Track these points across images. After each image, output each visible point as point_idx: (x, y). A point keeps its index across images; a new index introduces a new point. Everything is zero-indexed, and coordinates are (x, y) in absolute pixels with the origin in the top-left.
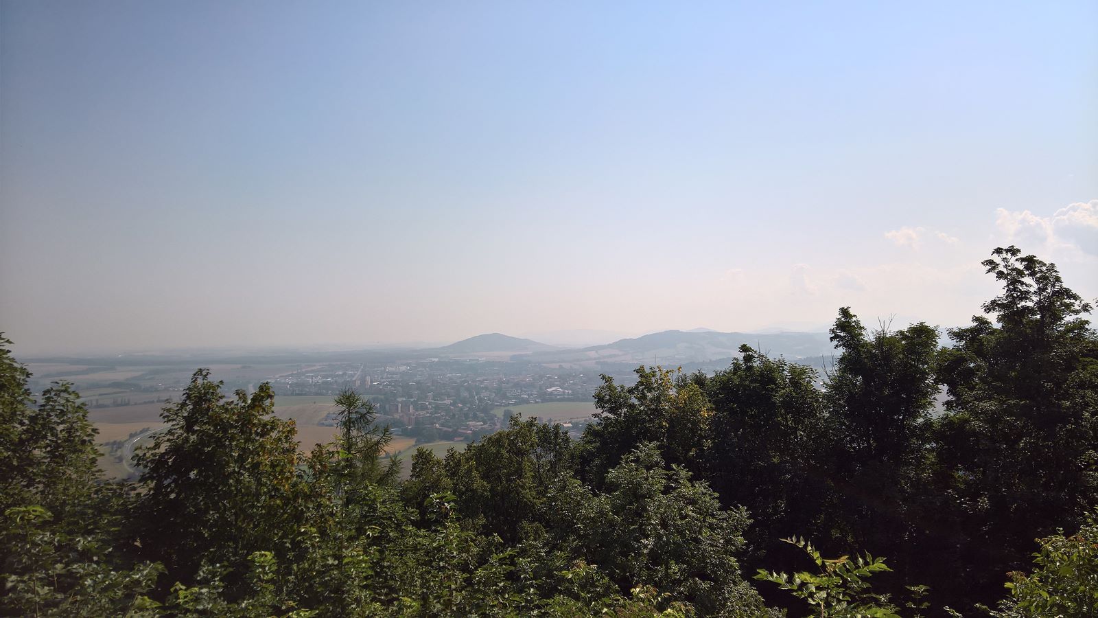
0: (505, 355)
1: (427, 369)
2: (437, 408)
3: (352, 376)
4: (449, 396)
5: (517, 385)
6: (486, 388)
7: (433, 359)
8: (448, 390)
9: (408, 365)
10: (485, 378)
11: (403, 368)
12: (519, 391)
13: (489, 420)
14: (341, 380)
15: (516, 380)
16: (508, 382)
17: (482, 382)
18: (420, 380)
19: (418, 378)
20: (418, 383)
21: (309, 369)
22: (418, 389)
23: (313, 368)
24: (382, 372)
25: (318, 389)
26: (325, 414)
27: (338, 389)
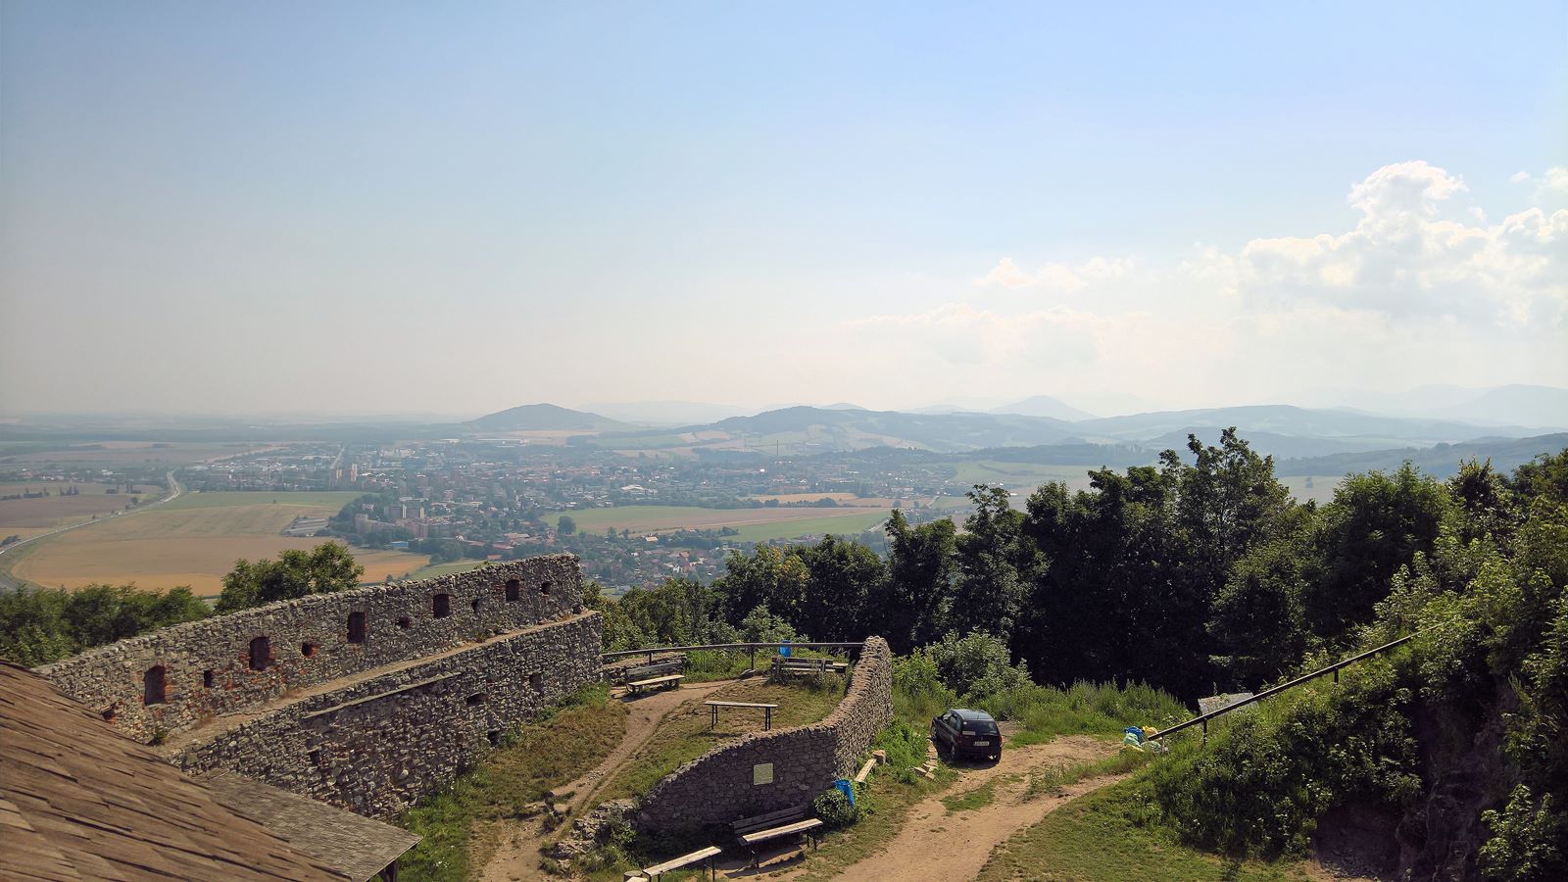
0: (559, 436)
1: (442, 454)
2: (459, 512)
3: (329, 463)
4: (477, 495)
5: (577, 481)
6: (532, 484)
7: (451, 440)
8: (476, 486)
9: (413, 447)
10: (530, 469)
11: (405, 453)
12: (581, 489)
13: (538, 531)
14: (312, 469)
15: (576, 473)
16: (564, 476)
17: (525, 475)
18: (432, 471)
19: (429, 468)
20: (429, 474)
21: (261, 451)
22: (430, 484)
23: (268, 450)
24: (375, 458)
25: (280, 481)
26: (291, 518)
27: (308, 483)
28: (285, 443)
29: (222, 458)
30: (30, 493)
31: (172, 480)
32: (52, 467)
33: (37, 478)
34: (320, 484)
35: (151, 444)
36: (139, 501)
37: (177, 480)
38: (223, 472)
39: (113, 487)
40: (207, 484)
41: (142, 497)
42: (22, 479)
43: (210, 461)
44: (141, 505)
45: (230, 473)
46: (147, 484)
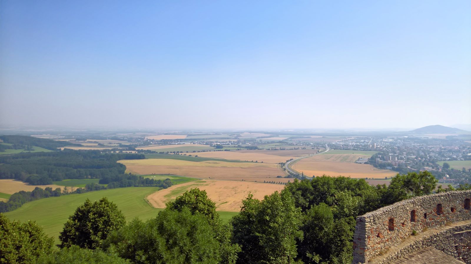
0: (443, 136)
1: (402, 141)
2: (408, 159)
3: (368, 143)
4: (414, 154)
5: (450, 151)
6: (433, 152)
7: (405, 137)
8: (414, 151)
9: (393, 139)
10: (432, 146)
11: (391, 140)
12: (452, 154)
13: (435, 167)
14: (363, 144)
15: (450, 148)
16: (445, 149)
17: (431, 148)
18: (399, 146)
19: (398, 145)
20: (398, 147)
21: (349, 139)
22: (398, 150)
23: (351, 139)
24: (381, 142)
25: (354, 147)
26: (358, 158)
27: (362, 148)
28: (356, 137)
29: (339, 141)
30: (296, 148)
31: (327, 146)
32: (300, 142)
33: (297, 145)
34: (365, 149)
35: (322, 136)
36: (320, 151)
37: (328, 146)
38: (340, 144)
39: (313, 147)
40: (335, 148)
41: (320, 150)
42: (293, 145)
43: (336, 141)
44: (320, 152)
45: (341, 145)
46: (321, 147)
